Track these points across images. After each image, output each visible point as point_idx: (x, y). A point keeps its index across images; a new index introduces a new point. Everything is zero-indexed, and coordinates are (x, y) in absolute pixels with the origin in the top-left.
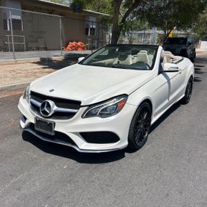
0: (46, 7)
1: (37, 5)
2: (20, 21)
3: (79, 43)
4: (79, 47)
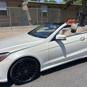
0: (58, 6)
1: (54, 6)
2: (46, 13)
3: (73, 20)
4: (73, 22)
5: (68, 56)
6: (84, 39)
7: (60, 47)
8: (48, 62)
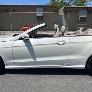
5: (38, 60)
6: (64, 44)
7: (26, 48)
8: (12, 61)
